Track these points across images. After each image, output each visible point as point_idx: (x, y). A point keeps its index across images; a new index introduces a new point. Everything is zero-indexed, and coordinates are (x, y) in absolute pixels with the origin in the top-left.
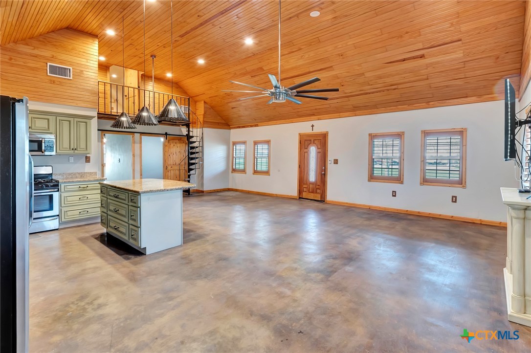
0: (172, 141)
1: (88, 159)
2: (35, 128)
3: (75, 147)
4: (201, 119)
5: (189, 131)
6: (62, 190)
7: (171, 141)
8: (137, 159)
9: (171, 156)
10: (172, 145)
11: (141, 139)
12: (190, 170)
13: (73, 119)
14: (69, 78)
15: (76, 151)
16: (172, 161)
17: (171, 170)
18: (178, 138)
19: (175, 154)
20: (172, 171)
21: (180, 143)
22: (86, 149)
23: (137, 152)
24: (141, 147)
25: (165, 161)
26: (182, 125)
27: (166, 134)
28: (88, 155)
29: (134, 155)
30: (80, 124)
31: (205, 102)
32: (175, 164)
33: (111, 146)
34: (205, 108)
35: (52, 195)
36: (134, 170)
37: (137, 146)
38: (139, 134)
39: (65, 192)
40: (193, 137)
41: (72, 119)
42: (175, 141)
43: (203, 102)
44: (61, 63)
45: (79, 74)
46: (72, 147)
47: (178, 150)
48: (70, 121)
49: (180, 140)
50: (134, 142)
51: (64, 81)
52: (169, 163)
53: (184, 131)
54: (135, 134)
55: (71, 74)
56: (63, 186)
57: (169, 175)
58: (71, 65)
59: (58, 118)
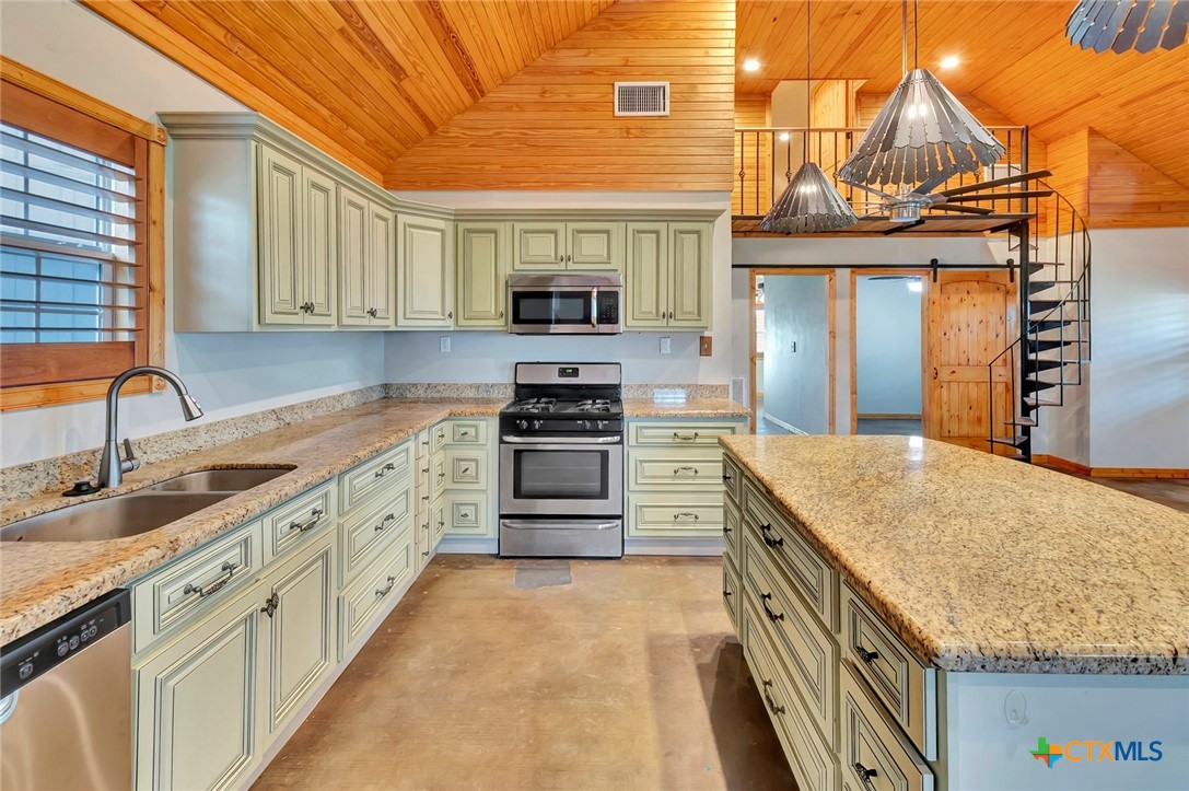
0: (955, 286)
1: (705, 346)
2: (581, 259)
3: (671, 310)
4: (1077, 197)
5: (1024, 248)
6: (632, 441)
7: (951, 288)
8: (842, 344)
9: (951, 334)
10: (955, 299)
11: (853, 283)
12: (1029, 387)
13: (666, 224)
14: (661, 113)
15: (672, 322)
16: (953, 353)
17: (949, 382)
18: (974, 274)
19: (964, 328)
20: (954, 386)
21: (985, 291)
22: (699, 314)
23: (842, 324)
24: (853, 309)
25: (930, 352)
26: (994, 230)
27: (934, 264)
28: (706, 334)
29: (833, 334)
30: (682, 239)
31: (1093, 132)
32: (964, 362)
33: (776, 311)
34: (1092, 152)
35: (607, 451)
36: (833, 378)
37: (842, 305)
38: (849, 270)
39: (639, 445)
40: (1040, 266)
41: (662, 227)
42: (964, 286)
43: (1084, 134)
44: (644, 76)
45: (687, 96)
46: (663, 309)
47: (977, 314)
48: (657, 232)
49: (983, 281)
50: (834, 296)
51: (649, 124)
52: (944, 359)
53: (1002, 248)
54: (837, 270)
55: (667, 101)
56: (633, 426)
57: (945, 398)
58: (667, 75)
59: (631, 226)
